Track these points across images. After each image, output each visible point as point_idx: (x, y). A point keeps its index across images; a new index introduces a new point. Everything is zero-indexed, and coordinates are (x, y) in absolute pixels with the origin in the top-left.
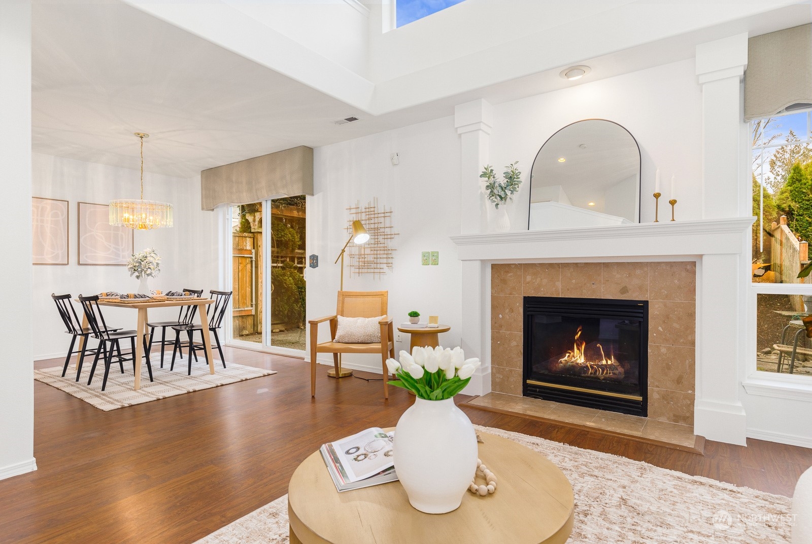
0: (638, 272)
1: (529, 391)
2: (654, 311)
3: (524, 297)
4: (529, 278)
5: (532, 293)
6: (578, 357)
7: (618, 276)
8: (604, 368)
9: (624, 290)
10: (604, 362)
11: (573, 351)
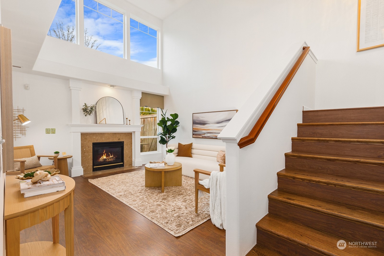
0: (122, 135)
1: (94, 170)
2: (125, 144)
3: (93, 143)
4: (94, 137)
5: (95, 141)
6: (104, 157)
7: (118, 136)
8: (110, 158)
9: (119, 139)
10: (111, 157)
11: (103, 156)
